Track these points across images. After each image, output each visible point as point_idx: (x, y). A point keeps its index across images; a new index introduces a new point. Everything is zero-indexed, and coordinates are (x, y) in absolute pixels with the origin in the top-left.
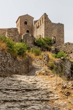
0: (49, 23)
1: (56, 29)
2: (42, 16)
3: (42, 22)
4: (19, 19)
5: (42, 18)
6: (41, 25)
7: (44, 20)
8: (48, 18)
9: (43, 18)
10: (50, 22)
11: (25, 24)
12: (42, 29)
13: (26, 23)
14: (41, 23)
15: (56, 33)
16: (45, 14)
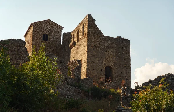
0: (97, 36)
1: (112, 50)
2: (83, 21)
3: (81, 34)
4: (32, 30)
5: (82, 24)
6: (78, 41)
7: (86, 30)
8: (96, 26)
9: (83, 26)
10: (100, 33)
11: (43, 39)
12: (80, 48)
13: (45, 37)
14: (80, 37)
15: (113, 58)
16: (89, 16)
